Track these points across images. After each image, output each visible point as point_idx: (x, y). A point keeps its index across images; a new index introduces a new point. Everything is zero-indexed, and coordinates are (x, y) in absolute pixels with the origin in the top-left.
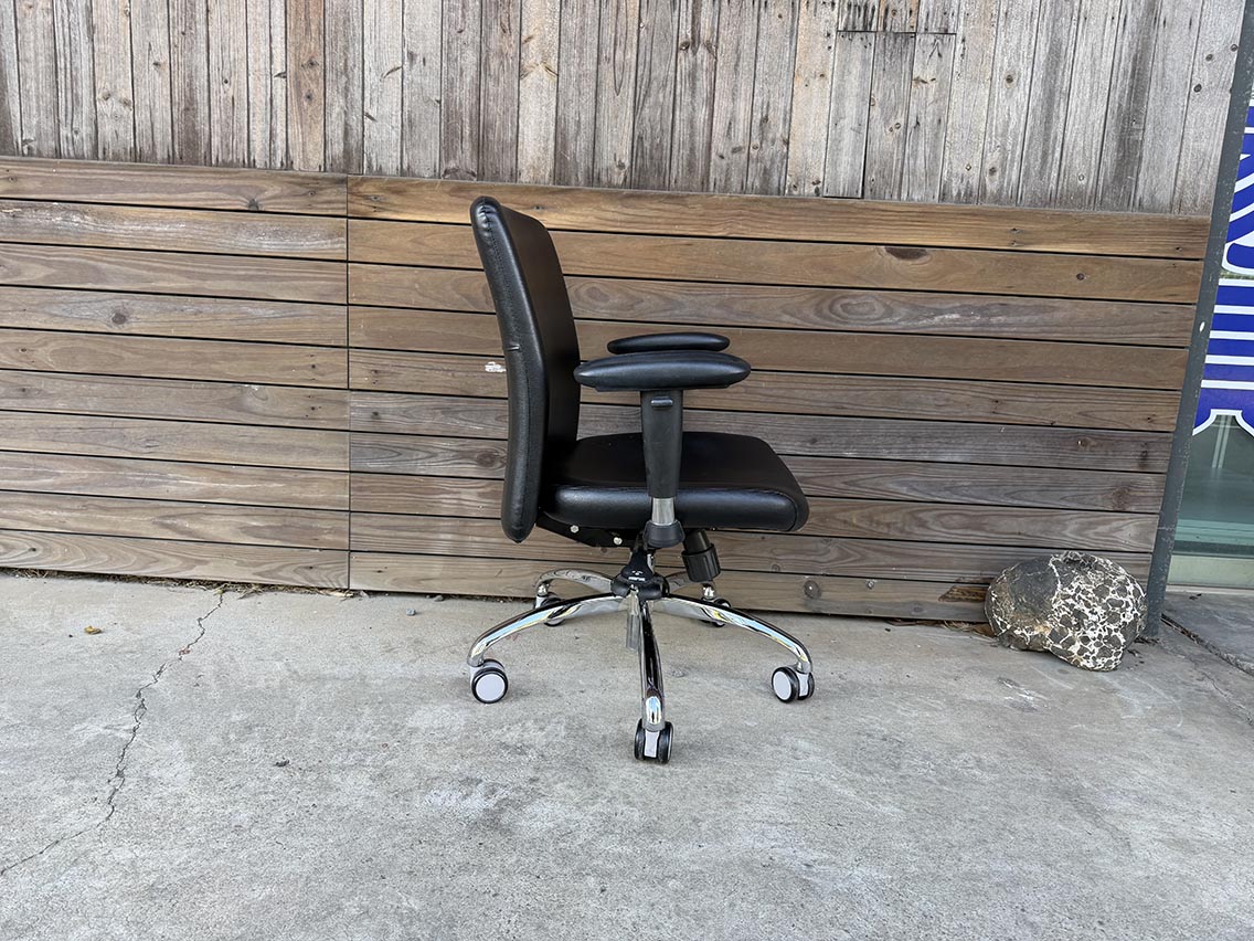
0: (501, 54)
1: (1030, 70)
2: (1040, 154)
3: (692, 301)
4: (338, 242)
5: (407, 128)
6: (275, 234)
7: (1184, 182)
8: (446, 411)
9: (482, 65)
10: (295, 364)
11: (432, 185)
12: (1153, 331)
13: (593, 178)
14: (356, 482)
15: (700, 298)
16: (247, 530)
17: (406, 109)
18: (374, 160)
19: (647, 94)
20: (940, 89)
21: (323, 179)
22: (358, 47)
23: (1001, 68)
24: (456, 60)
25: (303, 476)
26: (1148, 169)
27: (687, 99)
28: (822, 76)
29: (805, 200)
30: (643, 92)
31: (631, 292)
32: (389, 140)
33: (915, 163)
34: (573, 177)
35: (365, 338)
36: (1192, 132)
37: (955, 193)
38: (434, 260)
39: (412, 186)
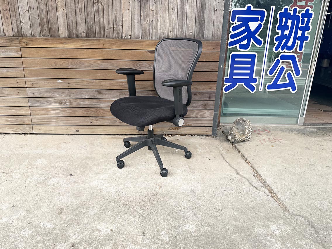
0: (52, 6)
1: (177, 7)
2: (181, 27)
3: (104, 64)
4: (19, 53)
5: (32, 25)
6: (4, 52)
7: (215, 33)
8: (49, 92)
9: (47, 9)
10: (13, 82)
11: (39, 39)
12: (209, 68)
13: (77, 36)
14: (31, 109)
15: (106, 63)
16: (8, 121)
17: (31, 20)
18: (25, 33)
19: (88, 15)
20: (157, 12)
21: (13, 38)
22: (17, 5)
23: (171, 6)
24: (41, 8)
25: (19, 108)
26: (206, 30)
27: (97, 16)
28: (129, 9)
29: (128, 40)
30: (87, 15)
31: (90, 62)
32: (28, 28)
33: (152, 30)
34: (73, 35)
35: (29, 76)
36: (215, 21)
37: (162, 37)
38: (42, 56)
39: (35, 39)
